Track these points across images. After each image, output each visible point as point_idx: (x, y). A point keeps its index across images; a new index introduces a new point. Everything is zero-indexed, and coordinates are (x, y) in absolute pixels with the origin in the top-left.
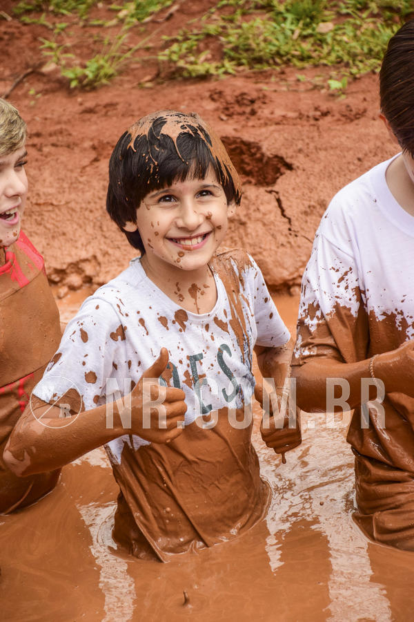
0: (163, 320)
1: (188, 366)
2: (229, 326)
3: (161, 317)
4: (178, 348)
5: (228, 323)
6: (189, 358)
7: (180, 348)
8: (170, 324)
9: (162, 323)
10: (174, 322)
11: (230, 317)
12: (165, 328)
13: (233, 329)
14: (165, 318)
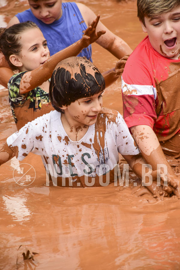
0: (59, 138)
1: (67, 158)
2: (92, 146)
3: (59, 136)
4: (63, 150)
5: (92, 144)
6: (68, 155)
7: (64, 151)
8: (62, 140)
9: (58, 139)
10: (63, 140)
11: (93, 142)
12: (60, 141)
13: (94, 147)
14: (61, 137)
